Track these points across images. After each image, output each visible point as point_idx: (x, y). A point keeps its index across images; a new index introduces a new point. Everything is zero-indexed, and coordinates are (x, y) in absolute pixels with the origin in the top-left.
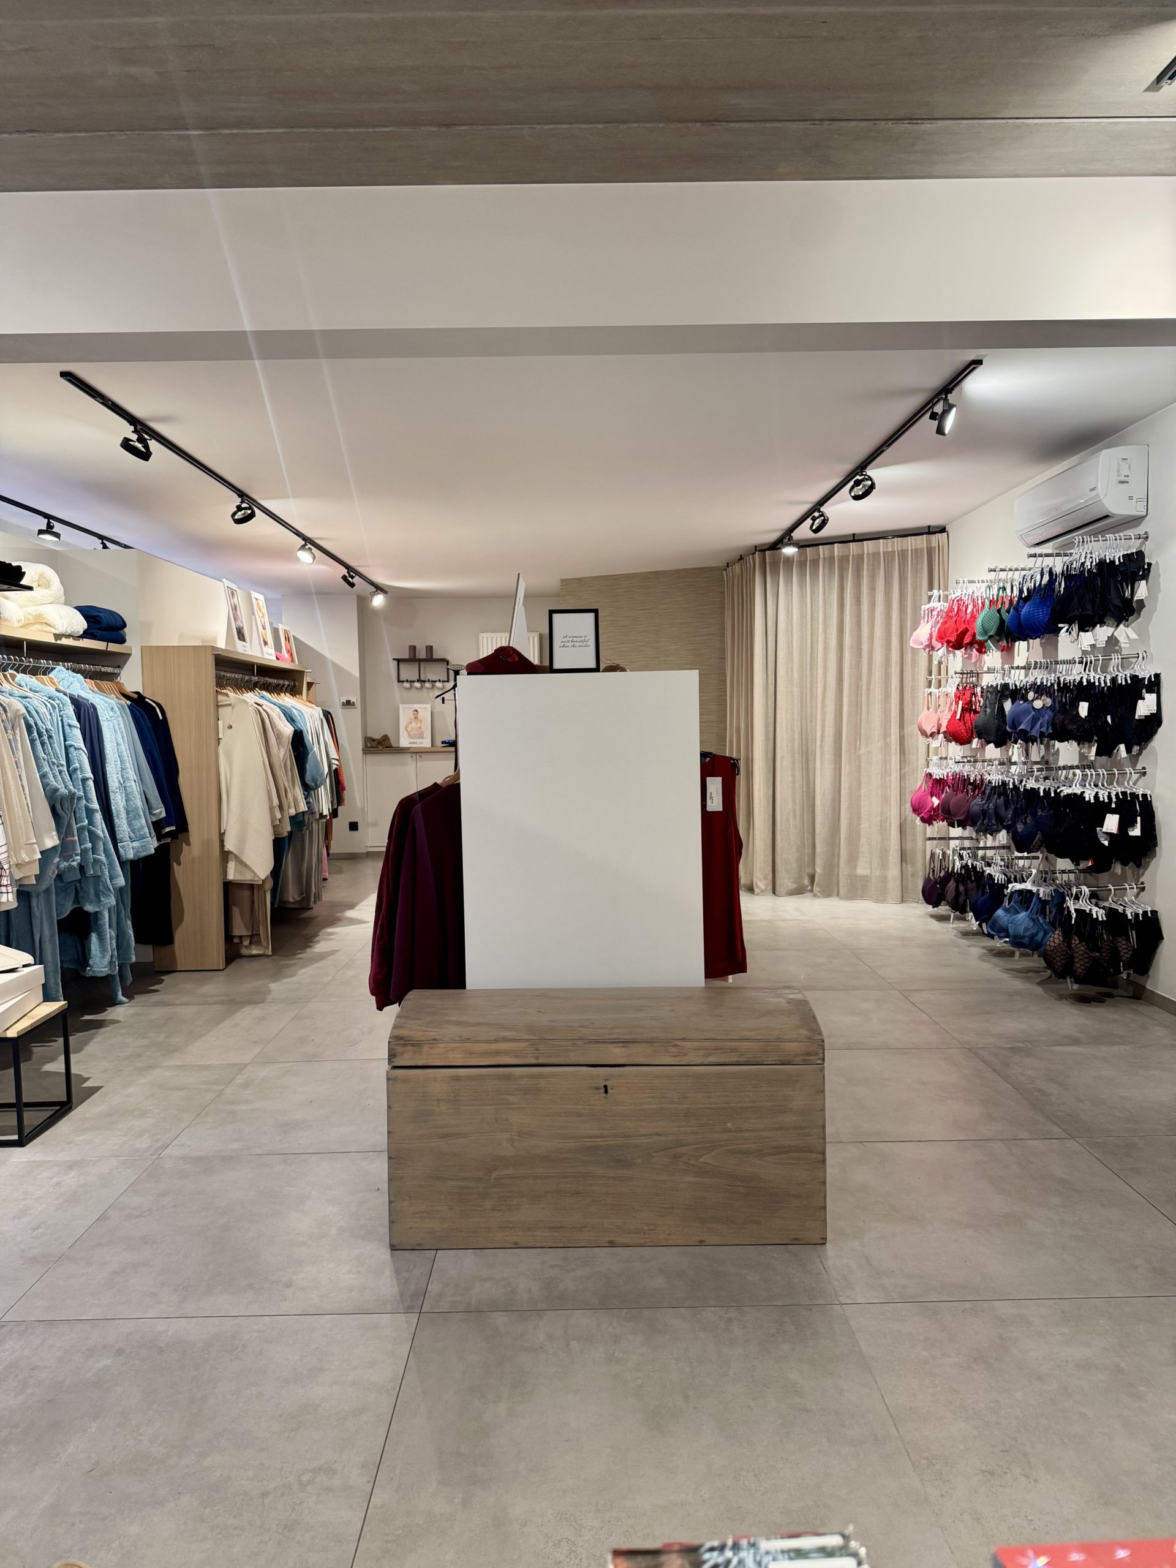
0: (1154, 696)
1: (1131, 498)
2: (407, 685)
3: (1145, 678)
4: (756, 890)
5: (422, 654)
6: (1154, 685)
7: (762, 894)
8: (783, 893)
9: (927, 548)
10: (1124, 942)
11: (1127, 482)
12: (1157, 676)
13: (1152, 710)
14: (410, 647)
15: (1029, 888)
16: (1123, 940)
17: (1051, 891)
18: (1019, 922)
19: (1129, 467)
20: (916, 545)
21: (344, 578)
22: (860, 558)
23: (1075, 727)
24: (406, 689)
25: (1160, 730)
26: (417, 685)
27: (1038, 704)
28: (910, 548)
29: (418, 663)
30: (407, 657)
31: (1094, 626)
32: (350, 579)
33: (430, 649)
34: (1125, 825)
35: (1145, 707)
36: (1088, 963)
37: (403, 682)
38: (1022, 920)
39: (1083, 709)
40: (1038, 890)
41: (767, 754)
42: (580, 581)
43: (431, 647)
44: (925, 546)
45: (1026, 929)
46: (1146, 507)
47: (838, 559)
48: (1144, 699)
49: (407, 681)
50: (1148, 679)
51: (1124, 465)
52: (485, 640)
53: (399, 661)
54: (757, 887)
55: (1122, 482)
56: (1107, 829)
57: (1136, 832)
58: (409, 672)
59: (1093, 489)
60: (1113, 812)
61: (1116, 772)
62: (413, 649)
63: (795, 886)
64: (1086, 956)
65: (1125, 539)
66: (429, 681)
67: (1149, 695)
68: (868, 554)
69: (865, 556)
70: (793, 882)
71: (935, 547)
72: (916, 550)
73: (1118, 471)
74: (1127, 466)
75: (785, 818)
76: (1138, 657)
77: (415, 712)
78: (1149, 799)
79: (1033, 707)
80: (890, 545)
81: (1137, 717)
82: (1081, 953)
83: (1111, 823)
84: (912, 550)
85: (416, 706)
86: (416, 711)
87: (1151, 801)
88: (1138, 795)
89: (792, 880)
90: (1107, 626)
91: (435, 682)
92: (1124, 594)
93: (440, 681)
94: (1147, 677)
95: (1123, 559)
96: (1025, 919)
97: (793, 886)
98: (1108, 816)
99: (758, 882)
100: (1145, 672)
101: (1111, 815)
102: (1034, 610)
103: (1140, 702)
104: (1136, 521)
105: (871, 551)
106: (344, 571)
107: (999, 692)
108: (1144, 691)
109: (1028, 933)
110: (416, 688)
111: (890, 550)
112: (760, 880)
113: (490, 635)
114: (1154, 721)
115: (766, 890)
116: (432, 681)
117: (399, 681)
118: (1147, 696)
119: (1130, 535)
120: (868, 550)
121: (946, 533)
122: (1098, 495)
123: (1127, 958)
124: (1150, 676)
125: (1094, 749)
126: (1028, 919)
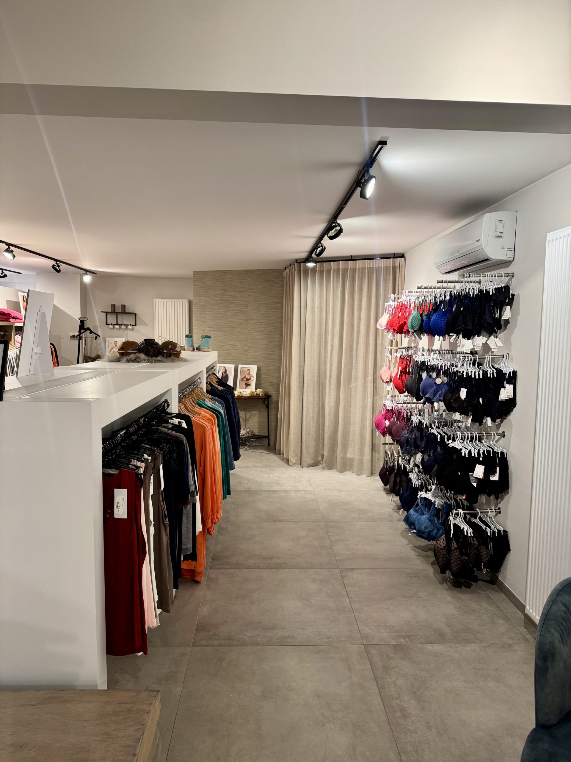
0: (512, 386)
1: (503, 248)
2: (111, 327)
3: (506, 373)
4: (290, 463)
5: (119, 309)
6: (512, 379)
7: (293, 465)
8: (305, 466)
9: (393, 266)
10: (484, 550)
11: (501, 237)
12: (515, 373)
13: (510, 396)
14: (112, 305)
15: (430, 498)
16: (484, 548)
17: (443, 503)
18: (422, 522)
19: (503, 226)
20: (387, 265)
21: (53, 267)
22: (354, 270)
23: (457, 405)
24: (110, 328)
25: (515, 409)
26: (117, 327)
27: (439, 381)
28: (383, 266)
29: (116, 314)
30: (110, 311)
31: (474, 336)
32: (57, 268)
33: (124, 307)
34: (488, 472)
35: (505, 393)
36: (460, 564)
37: (109, 324)
38: (424, 521)
39: (463, 393)
40: (435, 501)
41: (299, 383)
42: (204, 273)
43: (125, 306)
44: (391, 265)
45: (426, 527)
46: (513, 255)
47: (342, 270)
48: (505, 387)
49: (111, 324)
50: (508, 374)
51: (500, 225)
52: (157, 302)
53: (107, 313)
54: (291, 461)
55: (498, 237)
56: (476, 475)
57: (495, 478)
58: (112, 319)
59: (478, 241)
60: (481, 463)
61: (485, 434)
62: (114, 306)
63: (312, 462)
64: (459, 559)
65: (498, 276)
66: (124, 325)
67: (509, 385)
68: (359, 268)
69: (357, 270)
70: (312, 460)
71: (397, 266)
72: (387, 267)
73: (496, 229)
74: (502, 225)
75: (308, 422)
76: (503, 358)
77: (115, 343)
78: (506, 456)
79: (435, 383)
80: (371, 263)
81: (500, 400)
82: (456, 557)
83: (479, 471)
84: (384, 267)
85: (116, 339)
86: (117, 342)
87: (507, 457)
88: (498, 452)
89: (311, 458)
90: (483, 336)
91: (128, 325)
92: (495, 315)
93: (130, 325)
94: (508, 373)
95: (495, 291)
96: (425, 520)
97: (311, 462)
98: (478, 466)
99: (292, 459)
100: (507, 370)
101: (479, 465)
102: (438, 319)
103: (502, 390)
104: (506, 264)
105: (360, 267)
106: (54, 263)
107: (419, 367)
108: (505, 382)
109: (427, 530)
110: (117, 329)
111: (371, 266)
112: (293, 458)
113: (160, 300)
114: (511, 403)
115: (296, 463)
116: (126, 325)
117: (107, 324)
118: (507, 386)
119: (502, 274)
120: (359, 266)
121: (404, 258)
122: (481, 245)
123: (486, 561)
124: (510, 373)
125: (470, 419)
126: (427, 520)
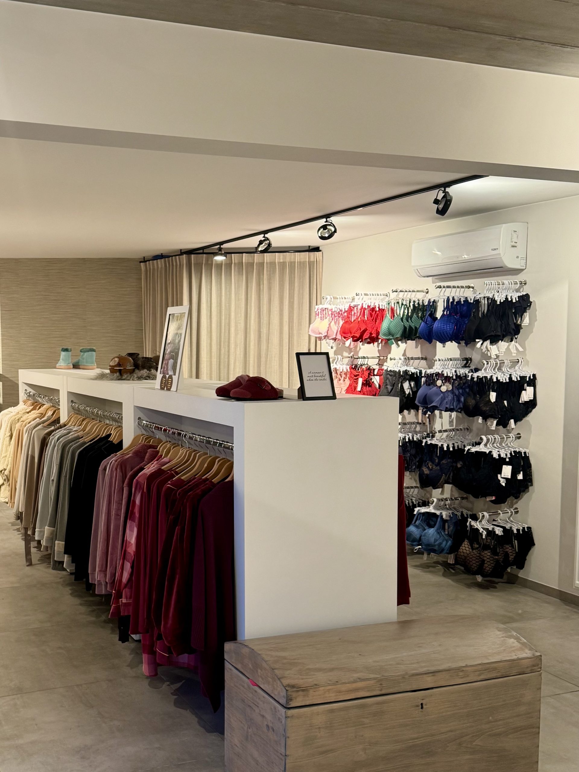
0: (532, 388)
1: (518, 257)
3: (526, 377)
6: (532, 382)
9: (309, 261)
11: (516, 247)
12: (534, 375)
13: (530, 398)
15: (433, 511)
16: (510, 547)
19: (517, 237)
20: (300, 259)
23: (488, 409)
25: (534, 410)
27: (444, 389)
28: (296, 261)
31: (498, 341)
34: (514, 473)
35: (526, 395)
36: (493, 563)
38: (431, 534)
39: (493, 396)
40: (441, 513)
44: (307, 260)
45: (436, 540)
46: (525, 264)
47: (245, 265)
48: (526, 390)
51: (515, 235)
55: (513, 246)
57: (520, 477)
59: (495, 249)
60: (507, 464)
61: (505, 437)
64: (491, 559)
65: (514, 284)
67: (529, 387)
68: (267, 263)
69: (265, 264)
71: (314, 261)
73: (512, 239)
76: (518, 362)
78: (528, 455)
79: (441, 391)
80: (281, 257)
81: (520, 402)
83: (507, 471)
84: (298, 262)
88: (522, 452)
90: (504, 341)
92: (517, 321)
94: (528, 376)
95: (518, 299)
96: (434, 533)
98: (504, 467)
100: (528, 373)
101: (506, 466)
102: (444, 326)
103: (523, 392)
104: (516, 272)
105: (268, 261)
108: (526, 385)
111: (282, 261)
114: (532, 404)
118: (528, 388)
119: (516, 282)
121: (320, 252)
122: (499, 254)
123: (512, 558)
124: (530, 376)
125: (495, 422)
126: (436, 533)
